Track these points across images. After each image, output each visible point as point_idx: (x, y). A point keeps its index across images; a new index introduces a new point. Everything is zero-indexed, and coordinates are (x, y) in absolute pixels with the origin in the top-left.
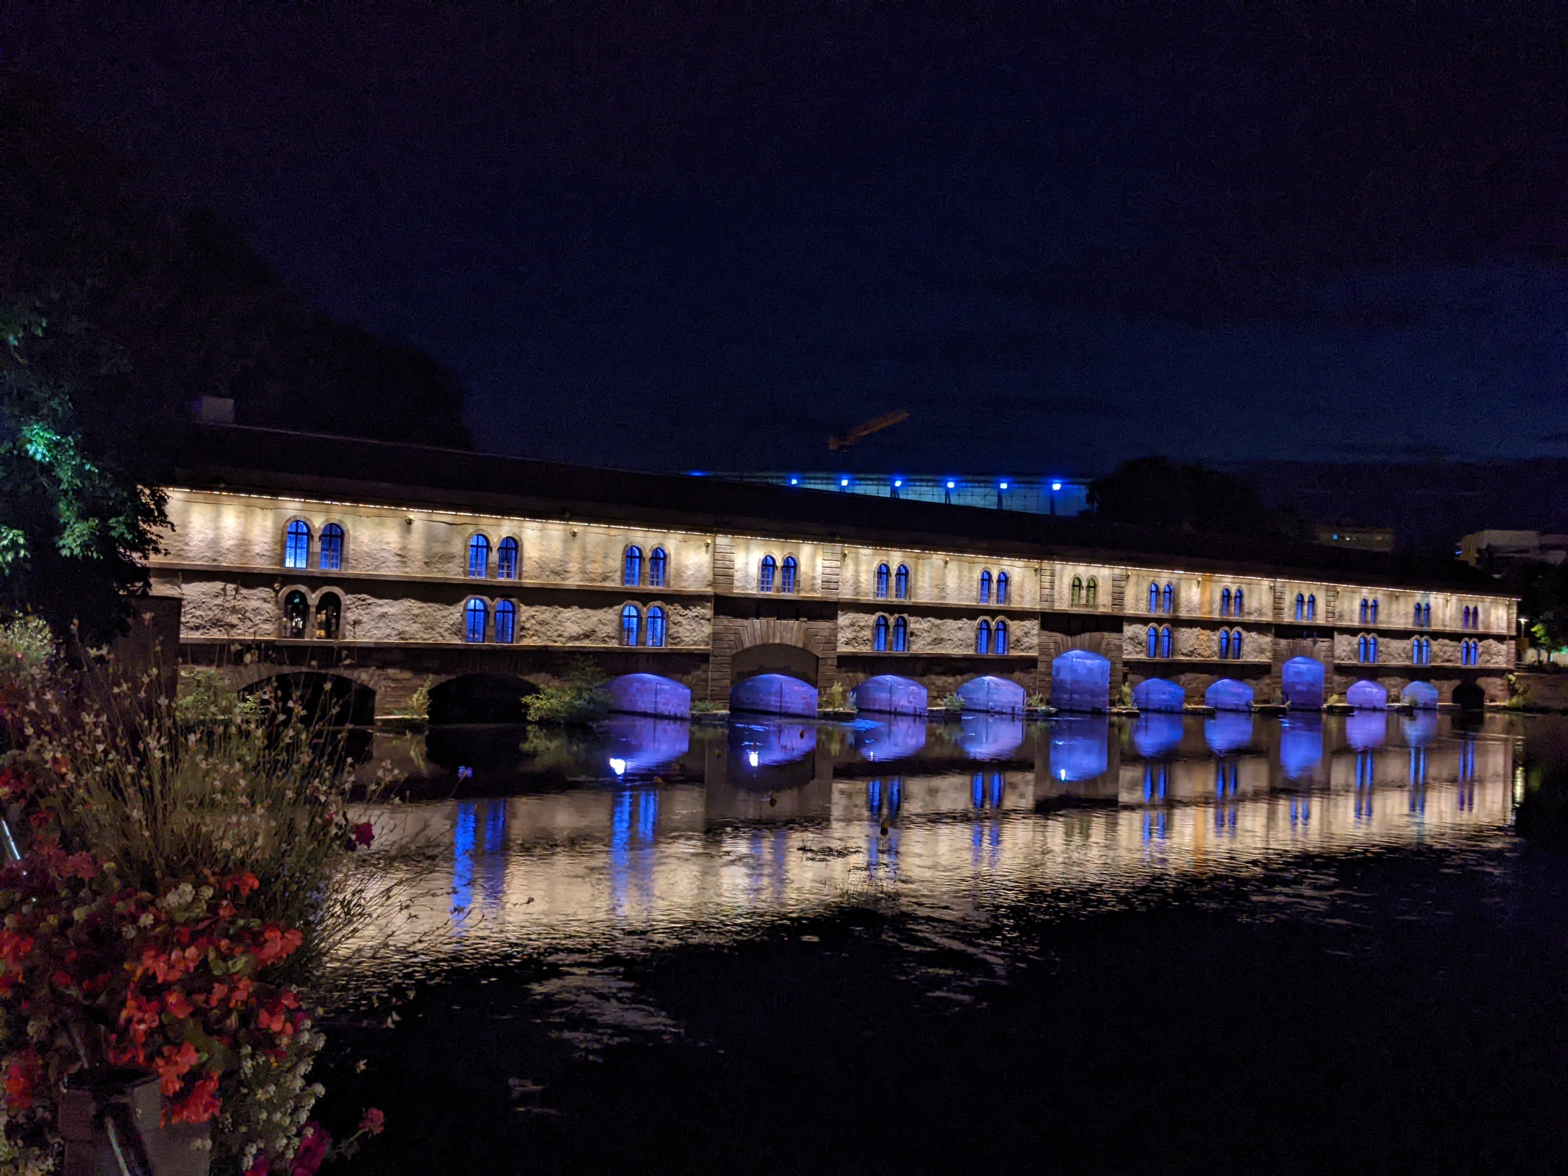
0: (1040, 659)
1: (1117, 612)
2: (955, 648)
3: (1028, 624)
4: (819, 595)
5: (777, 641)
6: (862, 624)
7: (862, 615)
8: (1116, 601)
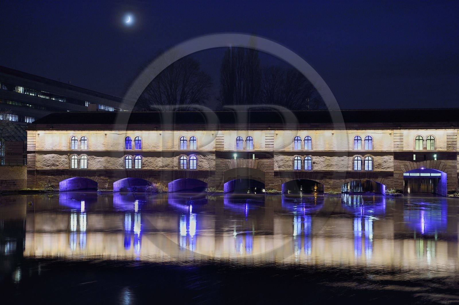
0: (394, 172)
1: (451, 150)
3: (386, 158)
4: (264, 150)
6: (288, 160)
7: (287, 156)
8: (450, 146)
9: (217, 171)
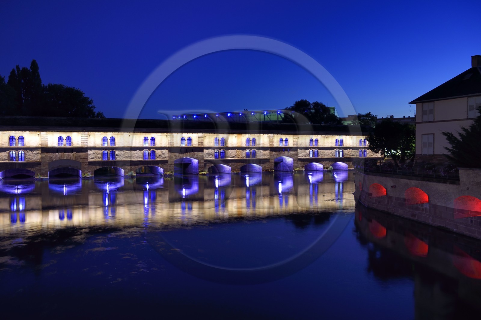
0: (169, 160)
1: (200, 146)
2: (134, 158)
3: (164, 151)
4: (81, 146)
5: (65, 159)
6: (98, 153)
7: (97, 151)
8: (200, 143)
9: (43, 162)
